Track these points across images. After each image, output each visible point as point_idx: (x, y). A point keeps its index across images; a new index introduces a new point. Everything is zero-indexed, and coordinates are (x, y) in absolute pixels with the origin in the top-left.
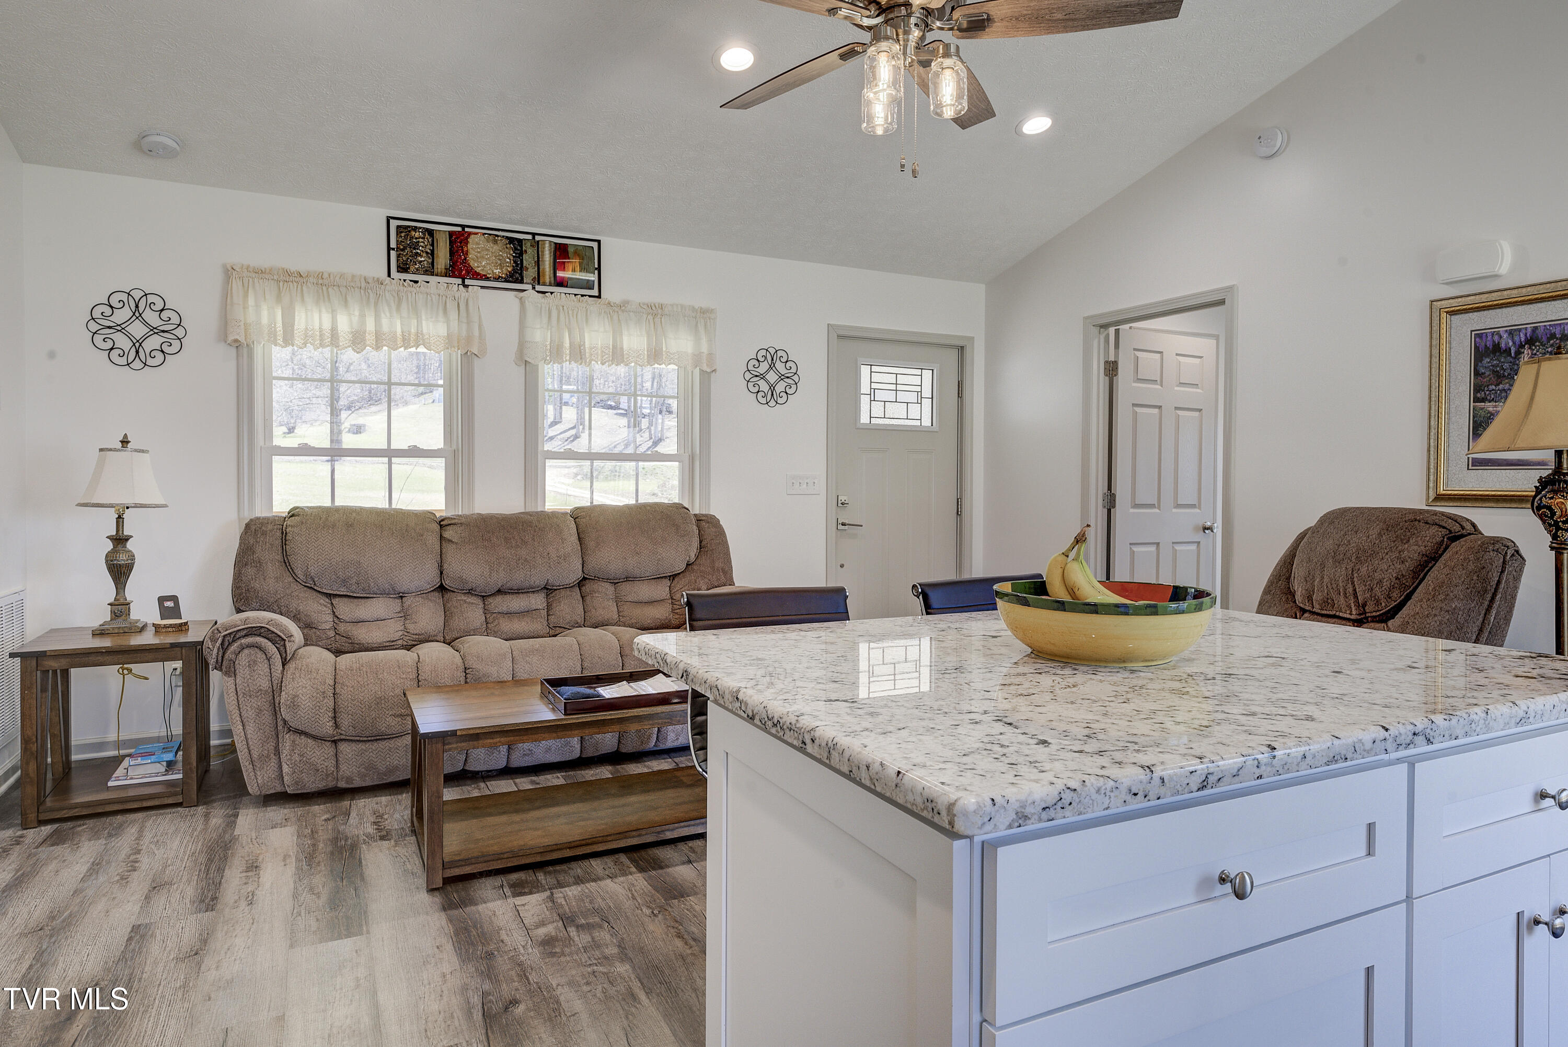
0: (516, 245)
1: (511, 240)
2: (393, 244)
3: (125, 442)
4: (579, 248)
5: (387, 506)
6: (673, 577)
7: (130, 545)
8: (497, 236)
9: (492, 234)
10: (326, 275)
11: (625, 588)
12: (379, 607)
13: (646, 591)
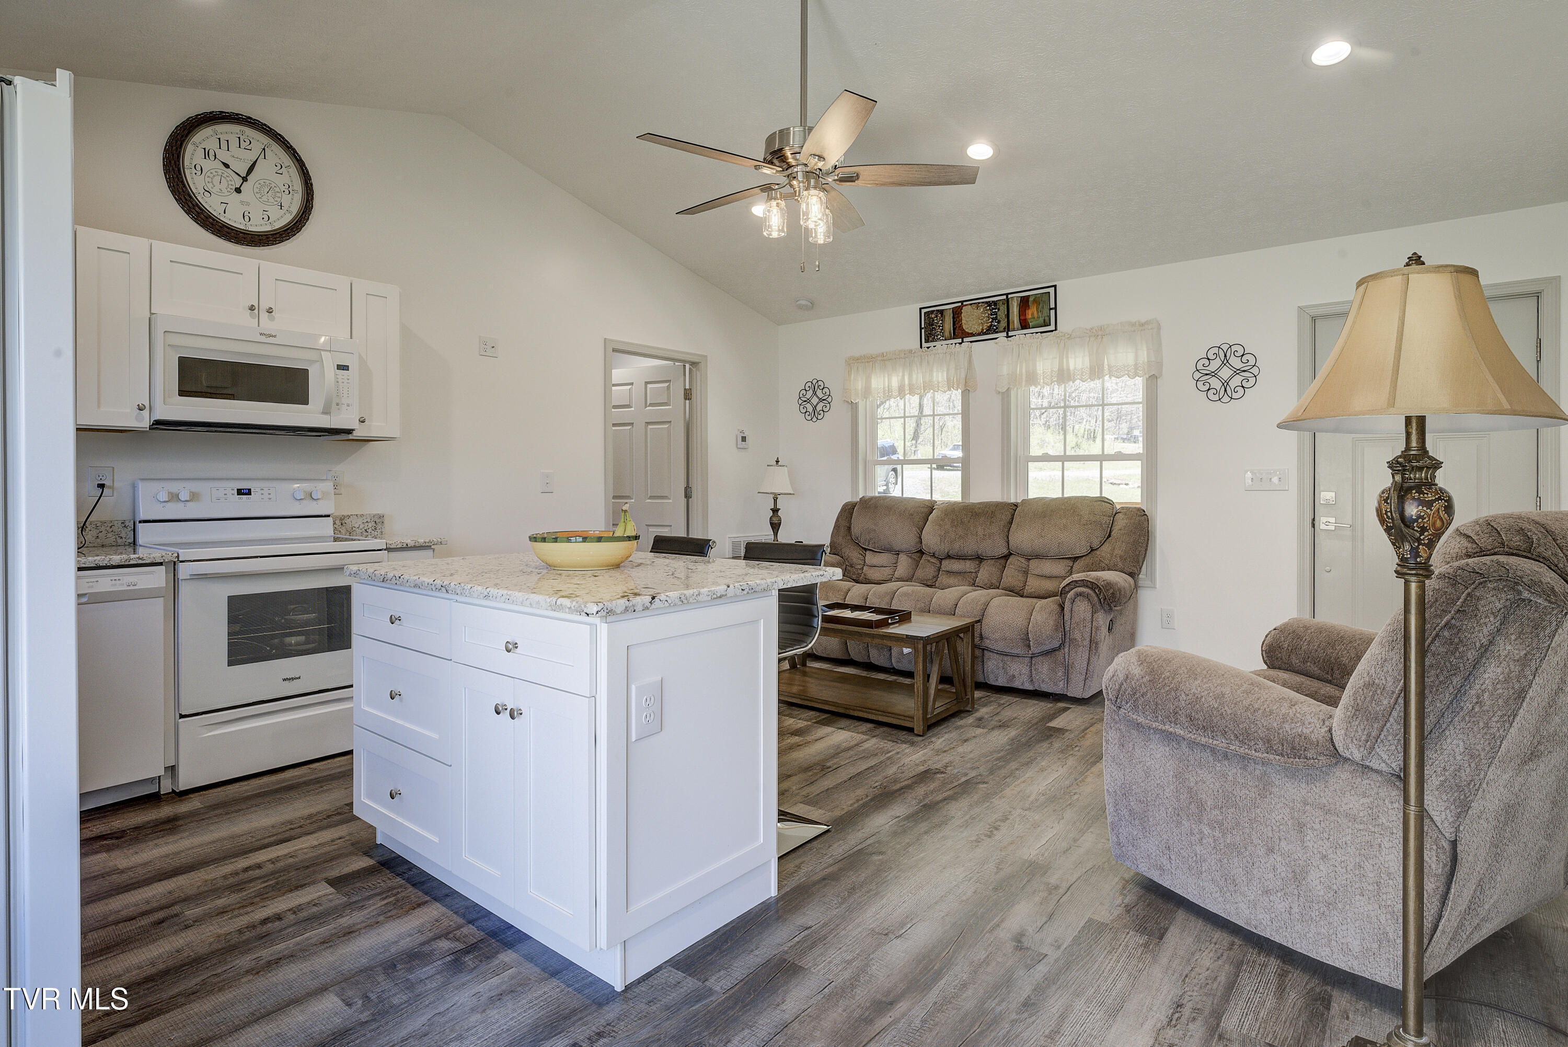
0: (992, 305)
1: (989, 304)
2: (923, 326)
3: (777, 462)
4: (1038, 296)
5: (901, 496)
6: (1075, 559)
7: (780, 513)
8: (979, 303)
9: (975, 303)
10: (885, 354)
11: (1033, 564)
12: (883, 559)
13: (1048, 567)
